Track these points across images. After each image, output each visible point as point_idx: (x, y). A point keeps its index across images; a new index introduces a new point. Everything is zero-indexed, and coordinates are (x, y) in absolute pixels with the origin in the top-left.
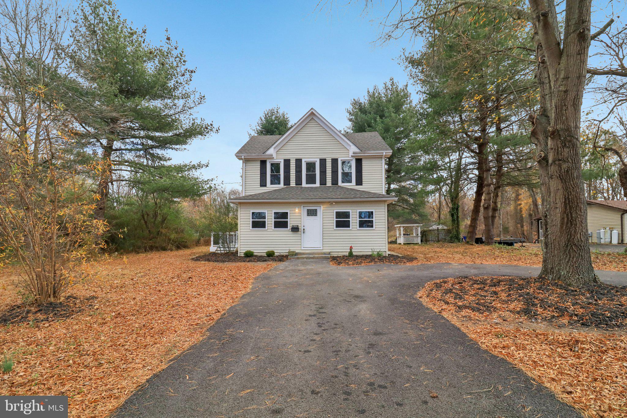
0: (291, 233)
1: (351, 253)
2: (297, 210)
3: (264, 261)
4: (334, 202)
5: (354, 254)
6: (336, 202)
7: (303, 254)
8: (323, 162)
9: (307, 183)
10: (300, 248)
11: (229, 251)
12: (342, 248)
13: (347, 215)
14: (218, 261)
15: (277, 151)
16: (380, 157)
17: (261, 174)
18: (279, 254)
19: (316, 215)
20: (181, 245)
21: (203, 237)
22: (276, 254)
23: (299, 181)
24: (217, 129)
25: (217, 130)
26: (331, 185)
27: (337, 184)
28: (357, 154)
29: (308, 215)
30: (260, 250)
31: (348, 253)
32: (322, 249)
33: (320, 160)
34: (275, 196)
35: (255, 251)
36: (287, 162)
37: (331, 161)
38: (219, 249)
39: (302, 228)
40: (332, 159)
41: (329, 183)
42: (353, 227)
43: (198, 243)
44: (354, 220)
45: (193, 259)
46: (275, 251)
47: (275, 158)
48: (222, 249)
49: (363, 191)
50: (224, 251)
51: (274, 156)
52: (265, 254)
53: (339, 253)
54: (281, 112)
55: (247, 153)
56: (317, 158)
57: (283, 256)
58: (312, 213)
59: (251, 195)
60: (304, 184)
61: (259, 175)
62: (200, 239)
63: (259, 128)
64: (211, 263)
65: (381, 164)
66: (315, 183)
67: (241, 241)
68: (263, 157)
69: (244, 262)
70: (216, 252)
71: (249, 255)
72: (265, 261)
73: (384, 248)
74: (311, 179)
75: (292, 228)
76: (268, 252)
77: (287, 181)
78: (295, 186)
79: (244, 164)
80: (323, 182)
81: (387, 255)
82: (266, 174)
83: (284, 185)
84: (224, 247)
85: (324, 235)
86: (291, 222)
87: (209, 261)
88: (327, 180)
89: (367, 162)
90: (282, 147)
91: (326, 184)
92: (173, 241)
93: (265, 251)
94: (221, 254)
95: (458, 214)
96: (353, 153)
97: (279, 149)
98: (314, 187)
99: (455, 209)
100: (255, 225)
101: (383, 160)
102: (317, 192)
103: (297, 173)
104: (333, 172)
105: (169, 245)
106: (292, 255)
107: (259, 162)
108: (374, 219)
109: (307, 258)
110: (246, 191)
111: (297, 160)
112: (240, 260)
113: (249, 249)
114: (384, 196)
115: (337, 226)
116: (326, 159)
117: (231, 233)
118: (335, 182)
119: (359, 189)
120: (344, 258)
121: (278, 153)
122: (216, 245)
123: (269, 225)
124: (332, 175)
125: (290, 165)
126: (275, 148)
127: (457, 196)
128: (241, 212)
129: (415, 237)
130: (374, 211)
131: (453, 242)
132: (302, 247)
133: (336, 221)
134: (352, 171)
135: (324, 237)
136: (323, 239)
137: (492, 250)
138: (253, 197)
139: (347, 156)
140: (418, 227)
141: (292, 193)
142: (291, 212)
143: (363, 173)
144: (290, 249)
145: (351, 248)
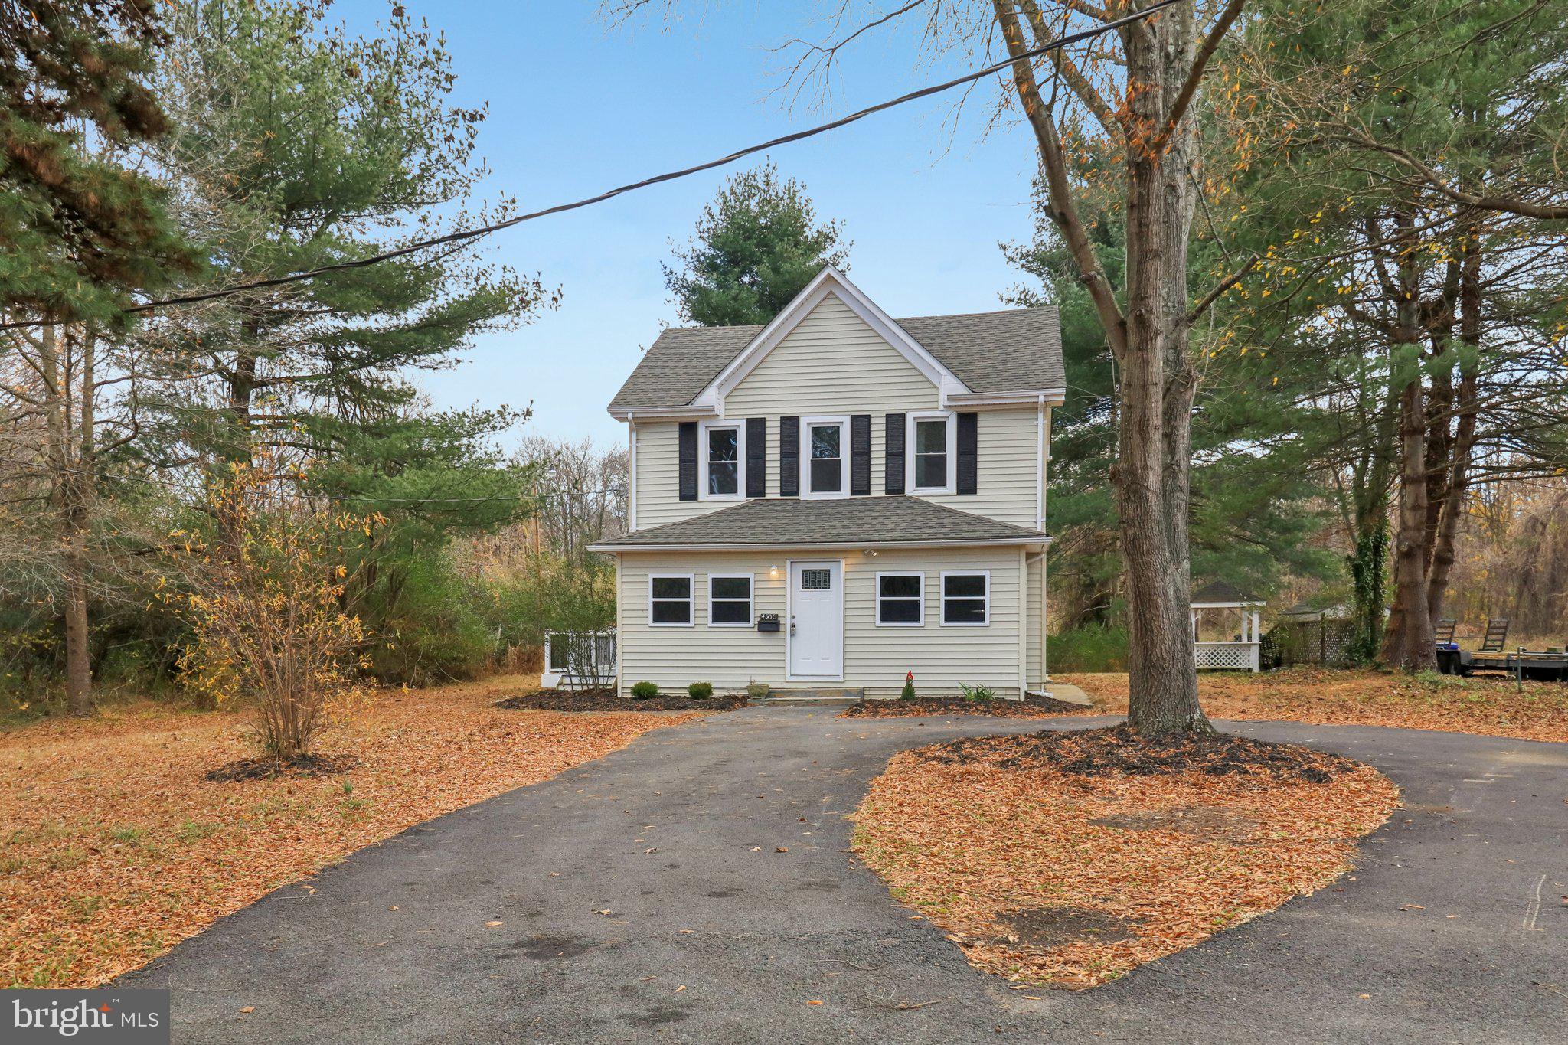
0: (758, 635)
1: (908, 692)
2: (773, 573)
3: (683, 708)
4: (876, 550)
5: (918, 693)
6: (881, 551)
7: (790, 692)
8: (861, 424)
9: (814, 489)
10: (782, 678)
11: (596, 684)
12: (898, 678)
13: (911, 585)
14: (565, 709)
15: (728, 396)
16: (1033, 408)
17: (682, 461)
18: (725, 692)
19: (826, 585)
20: (449, 670)
21: (514, 645)
22: (716, 693)
23: (790, 485)
24: (556, 295)
25: (555, 299)
26: (883, 494)
27: (902, 491)
28: (959, 400)
29: (806, 585)
30: (673, 682)
31: (900, 693)
32: (841, 679)
33: (853, 418)
34: (717, 533)
35: (660, 685)
36: (756, 427)
37: (884, 421)
38: (567, 680)
39: (786, 622)
40: (888, 416)
41: (878, 488)
42: (930, 619)
43: (498, 664)
44: (932, 598)
45: (499, 705)
46: (713, 685)
47: (722, 416)
48: (576, 680)
49: (967, 516)
50: (582, 685)
51: (719, 410)
52: (687, 692)
53: (890, 692)
54: (780, 181)
55: (642, 404)
56: (843, 413)
57: (735, 698)
58: (816, 580)
59: (649, 531)
60: (806, 493)
61: (677, 468)
62: (505, 651)
64: (549, 713)
65: (1034, 429)
66: (839, 489)
67: (626, 657)
68: (687, 415)
69: (631, 710)
70: (561, 688)
71: (645, 695)
73: (1016, 678)
74: (825, 476)
75: (761, 623)
76: (695, 686)
77: (756, 486)
78: (778, 497)
79: (634, 435)
80: (861, 486)
81: (1022, 699)
82: (695, 461)
83: (749, 495)
84: (582, 675)
85: (848, 641)
86: (759, 606)
87: (544, 708)
88: (872, 482)
89: (992, 424)
90: (742, 382)
91: (868, 492)
92: (426, 656)
93: (687, 685)
94: (574, 693)
95: (1377, 567)
96: (950, 398)
97: (734, 389)
98: (832, 501)
99: (1369, 549)
100: (663, 613)
101: (1041, 416)
102: (835, 518)
103: (784, 460)
104: (889, 454)
105: (413, 668)
106: (759, 696)
107: (677, 428)
108: (987, 598)
109: (796, 703)
110: (641, 515)
111: (785, 420)
112: (621, 705)
113: (644, 679)
114: (1015, 531)
115: (885, 617)
116: (868, 417)
117: (599, 634)
118: (895, 485)
119: (966, 505)
120: (887, 704)
121: (730, 399)
122: (560, 670)
123: (699, 614)
124: (887, 464)
125: (764, 435)
126: (721, 385)
127: (1373, 504)
128: (625, 579)
129: (1240, 646)
130: (987, 574)
131: (1353, 667)
132: (788, 674)
133: (882, 602)
134: (948, 452)
135: (848, 648)
136: (845, 652)
137: (1380, 689)
138: (656, 536)
139: (934, 405)
140: (1251, 610)
141: (766, 524)
142: (759, 578)
143: (979, 458)
144: (755, 678)
145: (911, 676)
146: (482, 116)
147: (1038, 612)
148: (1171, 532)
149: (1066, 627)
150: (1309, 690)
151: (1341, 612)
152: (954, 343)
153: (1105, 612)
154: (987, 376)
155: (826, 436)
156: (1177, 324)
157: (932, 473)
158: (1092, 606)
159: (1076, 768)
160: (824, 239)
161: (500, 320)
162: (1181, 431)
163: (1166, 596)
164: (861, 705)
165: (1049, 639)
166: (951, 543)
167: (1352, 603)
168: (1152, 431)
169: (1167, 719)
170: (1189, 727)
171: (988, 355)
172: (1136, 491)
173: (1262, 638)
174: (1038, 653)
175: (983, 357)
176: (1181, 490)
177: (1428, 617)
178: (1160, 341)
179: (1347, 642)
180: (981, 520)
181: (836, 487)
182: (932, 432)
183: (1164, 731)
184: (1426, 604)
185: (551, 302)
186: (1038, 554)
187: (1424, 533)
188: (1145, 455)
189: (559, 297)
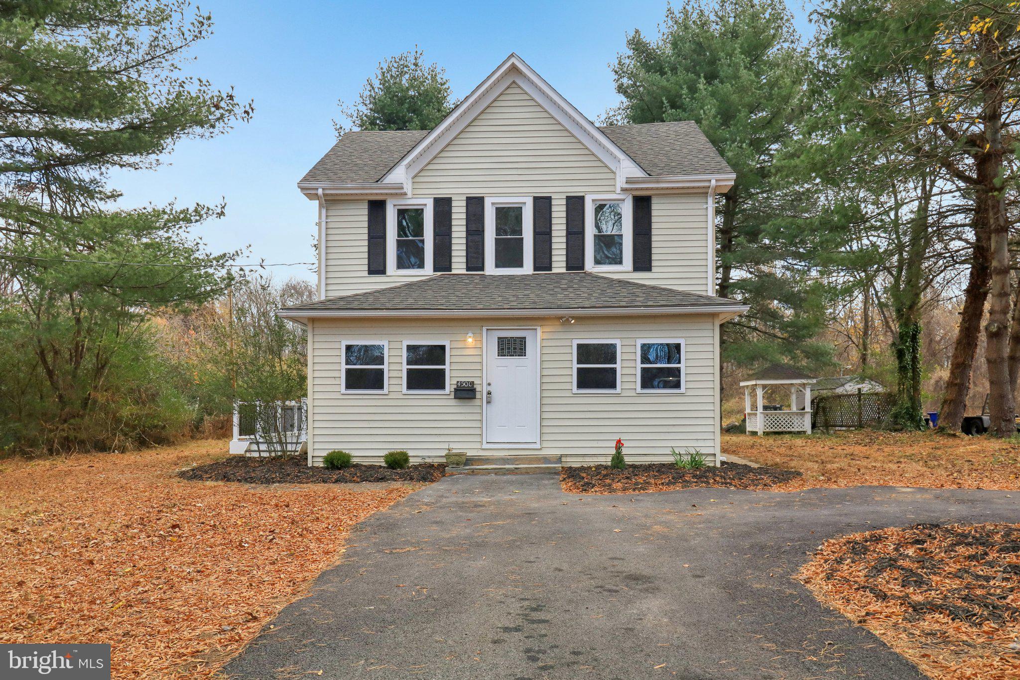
0: (454, 402)
1: (618, 459)
2: (470, 340)
3: (378, 480)
4: (573, 318)
5: (628, 460)
6: (580, 319)
7: (487, 460)
8: (543, 205)
9: (497, 266)
10: (478, 446)
11: (284, 452)
12: (595, 444)
13: (608, 353)
14: (251, 480)
15: (415, 176)
16: (703, 193)
17: (371, 238)
18: (419, 461)
19: (522, 353)
20: (149, 436)
21: (210, 414)
22: (413, 461)
23: (475, 261)
24: (248, 108)
25: (246, 112)
26: (564, 270)
27: (582, 267)
28: (637, 183)
29: (502, 352)
30: (367, 450)
31: (610, 459)
32: (538, 446)
33: (535, 199)
34: (411, 301)
35: (353, 453)
36: (443, 206)
37: (564, 202)
38: (254, 447)
39: (482, 389)
40: (568, 198)
41: (559, 264)
42: (626, 386)
43: (196, 431)
44: (628, 367)
45: (182, 475)
46: (410, 453)
47: (410, 195)
48: (263, 447)
50: (270, 452)
51: (408, 188)
52: (382, 460)
53: (587, 459)
54: (425, 64)
55: (333, 180)
56: (525, 195)
57: (431, 466)
58: (512, 348)
59: (342, 299)
60: (490, 268)
61: (366, 243)
62: (202, 419)
63: (365, 110)
64: (234, 486)
65: (703, 212)
67: (317, 425)
68: (375, 192)
69: (325, 482)
70: (248, 455)
71: (338, 465)
72: (382, 479)
73: (711, 444)
74: (509, 253)
75: (456, 390)
76: (391, 455)
77: (443, 261)
78: (464, 272)
79: (324, 211)
80: (543, 261)
81: (718, 465)
82: (384, 238)
83: (436, 269)
84: (269, 442)
85: (545, 409)
86: (454, 374)
87: (228, 480)
88: (554, 258)
89: (665, 207)
90: (429, 163)
91: (550, 269)
92: (127, 424)
93: (383, 454)
94: (262, 460)
95: (915, 350)
96: (627, 182)
97: (422, 170)
98: (517, 276)
99: (908, 337)
100: (355, 381)
101: (710, 200)
102: (526, 289)
103: (470, 238)
104: (569, 233)
105: (115, 435)
106: (457, 464)
107: (366, 206)
108: (682, 366)
109: (496, 472)
111: (470, 200)
112: (313, 476)
113: (337, 447)
115: (582, 384)
116: (550, 199)
117: (287, 403)
118: (576, 262)
119: (642, 278)
121: (417, 179)
122: (247, 437)
123: (393, 381)
124: (567, 243)
125: (450, 214)
126: (409, 166)
128: (317, 346)
130: (682, 342)
132: (484, 442)
133: (579, 370)
134: (624, 231)
135: (546, 416)
136: (542, 419)
139: (611, 189)
141: (458, 293)
142: (455, 345)
143: (654, 238)
144: (452, 446)
145: (619, 444)
155: (509, 218)
157: (609, 252)
181: (520, 264)
185: (244, 115)
189: (250, 111)
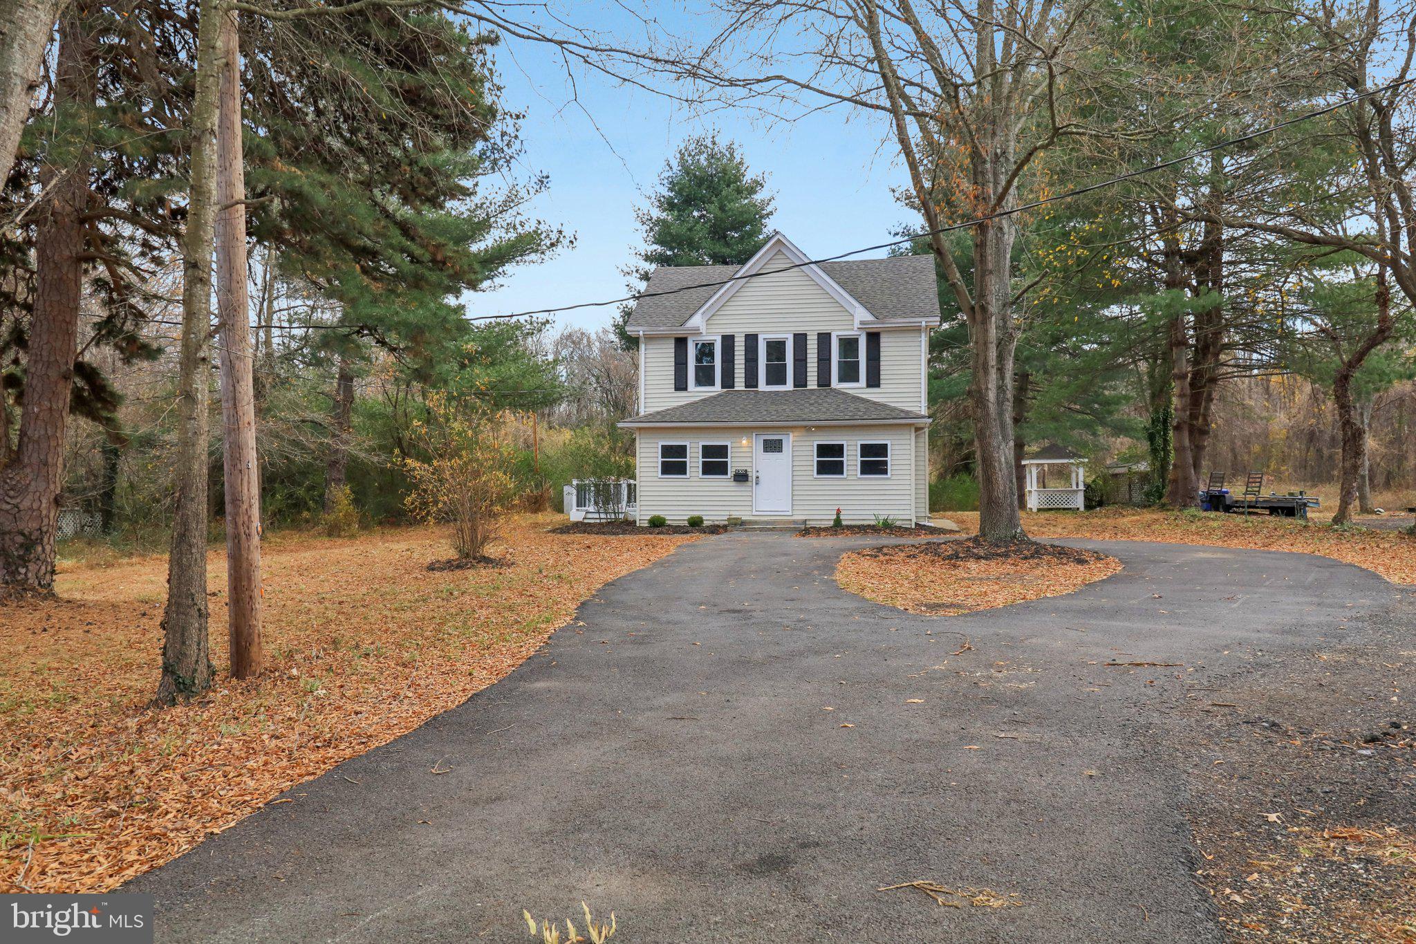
0: (734, 484)
1: (838, 522)
2: (744, 442)
3: (684, 533)
4: (814, 427)
5: (844, 523)
6: (817, 427)
7: (756, 522)
8: (800, 339)
9: (767, 384)
10: (750, 513)
11: (617, 518)
12: (824, 512)
13: (838, 450)
15: (708, 321)
16: (918, 330)
17: (677, 364)
18: (710, 523)
19: (780, 450)
22: (706, 523)
23: (751, 380)
25: (571, 242)
26: (816, 387)
27: (829, 385)
28: (868, 324)
29: (766, 450)
30: (677, 515)
31: (832, 523)
32: (790, 513)
33: (795, 335)
34: (704, 414)
35: (667, 518)
36: (728, 341)
37: (816, 337)
38: (590, 516)
39: (752, 475)
40: (819, 334)
41: (812, 383)
42: (850, 473)
44: (852, 459)
45: (553, 531)
46: (703, 518)
47: (704, 333)
48: (603, 516)
49: (875, 403)
51: (703, 329)
52: (686, 521)
53: (819, 522)
55: (650, 325)
56: (788, 332)
57: (718, 526)
58: (773, 446)
59: (658, 413)
60: (762, 386)
61: (673, 369)
65: (918, 344)
66: (785, 384)
67: (642, 499)
68: (680, 332)
69: (649, 534)
70: (586, 521)
71: (657, 524)
72: (687, 533)
73: (908, 512)
74: (776, 375)
75: (735, 475)
76: (692, 518)
77: (728, 381)
78: (744, 389)
80: (800, 381)
81: (913, 527)
82: (686, 364)
83: (723, 387)
85: (795, 488)
86: (734, 465)
88: (808, 379)
89: (890, 340)
90: (718, 311)
91: (805, 386)
93: (686, 518)
95: (1165, 434)
96: (862, 323)
97: (713, 316)
98: (782, 392)
99: (1159, 421)
100: (668, 469)
101: (923, 335)
102: (785, 404)
103: (748, 364)
104: (819, 360)
106: (736, 524)
107: (673, 341)
108: (889, 459)
109: (761, 530)
110: (648, 400)
111: (748, 336)
112: (643, 531)
113: (657, 513)
114: (908, 415)
115: (820, 471)
116: (806, 335)
118: (824, 381)
119: (872, 395)
120: (826, 529)
121: (710, 322)
123: (693, 469)
124: (818, 367)
125: (733, 346)
126: (704, 313)
127: (1161, 391)
128: (642, 444)
129: (1070, 491)
130: (889, 443)
131: (1150, 506)
132: (753, 510)
133: (818, 462)
134: (860, 359)
135: (795, 493)
136: (793, 495)
137: (1157, 520)
138: (664, 416)
139: (851, 327)
140: (1078, 465)
141: (737, 408)
142: (734, 445)
143: (882, 363)
144: (731, 513)
145: (839, 512)
146: (524, 116)
147: (922, 468)
148: (1003, 426)
149: (941, 476)
150: (1110, 522)
151: (1143, 467)
152: (862, 282)
153: (972, 465)
154: (885, 307)
155: (776, 349)
156: (1004, 306)
157: (849, 373)
158: (963, 460)
159: (950, 558)
160: (756, 185)
161: (533, 256)
162: (1007, 367)
163: (1000, 462)
164: (806, 530)
165: (930, 486)
166: (864, 422)
167: (1149, 458)
168: (990, 369)
169: (1001, 532)
170: (1014, 537)
171: (887, 292)
172: (982, 402)
173: (1087, 486)
174: (923, 496)
175: (883, 292)
176: (1008, 400)
177: (1193, 471)
178: (993, 319)
179: (1146, 488)
180: (884, 406)
181: (784, 382)
182: (849, 345)
183: (1000, 539)
184: (1191, 462)
185: (570, 245)
186: (923, 428)
187: (1188, 413)
188: (987, 383)
189: (574, 241)
